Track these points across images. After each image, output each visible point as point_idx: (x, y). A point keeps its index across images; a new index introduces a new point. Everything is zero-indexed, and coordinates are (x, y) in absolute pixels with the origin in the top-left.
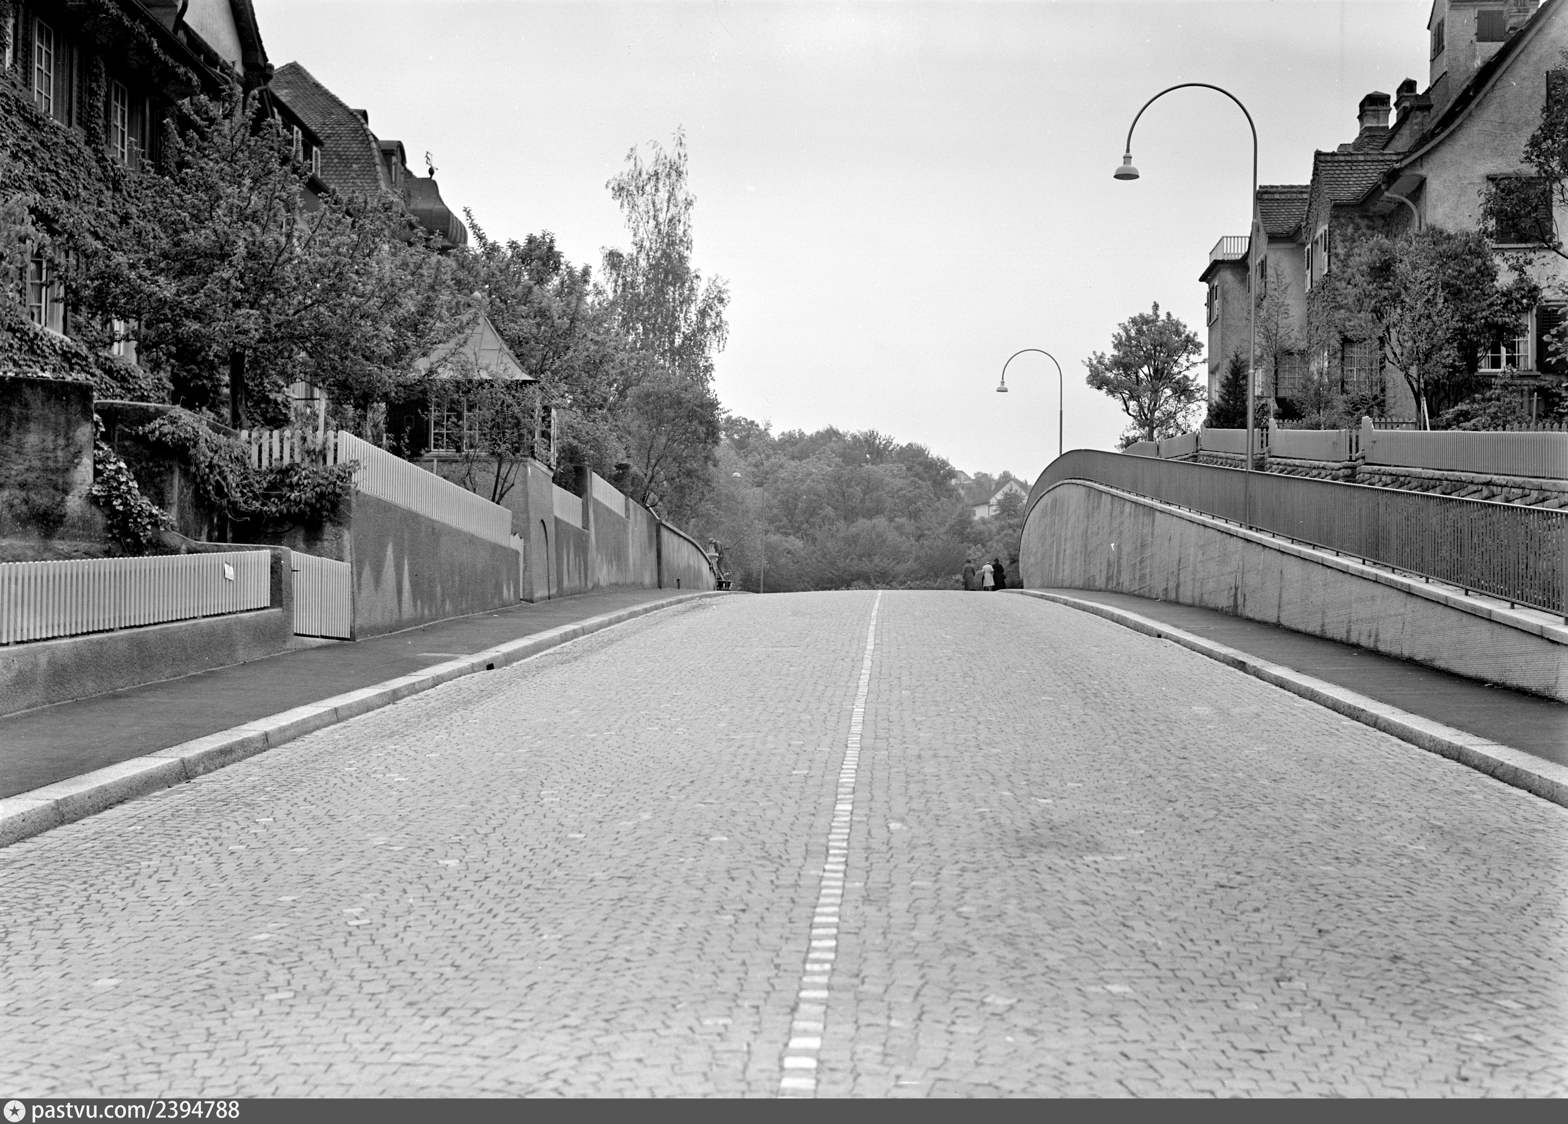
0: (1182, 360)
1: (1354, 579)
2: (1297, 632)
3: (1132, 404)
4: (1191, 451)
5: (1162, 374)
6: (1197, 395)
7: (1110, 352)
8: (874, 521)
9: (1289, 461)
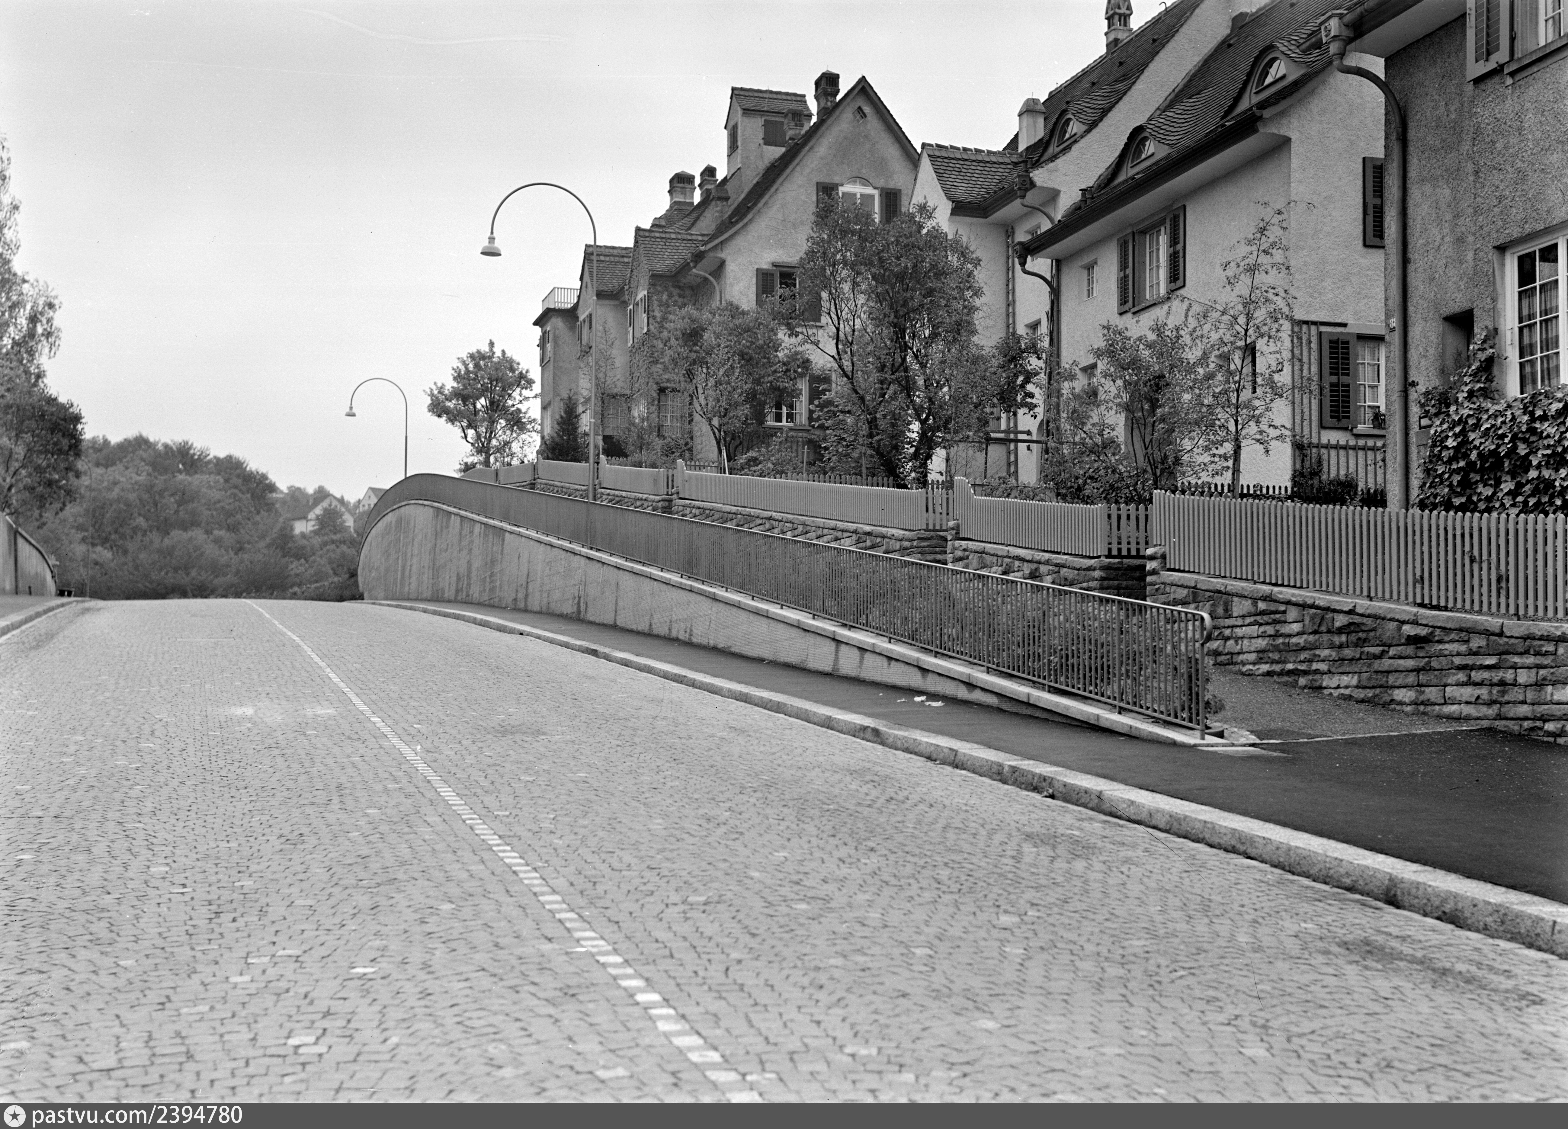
0: (516, 394)
1: (674, 589)
2: (630, 631)
3: (471, 433)
4: (529, 478)
5: (498, 406)
6: (529, 426)
7: (450, 384)
8: (190, 533)
9: (617, 493)
